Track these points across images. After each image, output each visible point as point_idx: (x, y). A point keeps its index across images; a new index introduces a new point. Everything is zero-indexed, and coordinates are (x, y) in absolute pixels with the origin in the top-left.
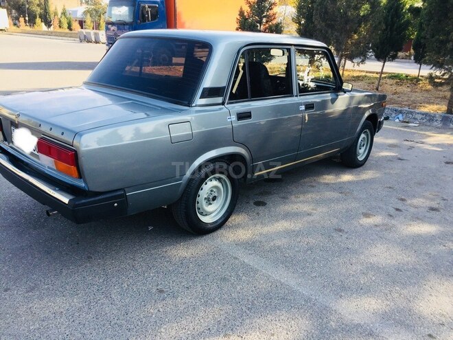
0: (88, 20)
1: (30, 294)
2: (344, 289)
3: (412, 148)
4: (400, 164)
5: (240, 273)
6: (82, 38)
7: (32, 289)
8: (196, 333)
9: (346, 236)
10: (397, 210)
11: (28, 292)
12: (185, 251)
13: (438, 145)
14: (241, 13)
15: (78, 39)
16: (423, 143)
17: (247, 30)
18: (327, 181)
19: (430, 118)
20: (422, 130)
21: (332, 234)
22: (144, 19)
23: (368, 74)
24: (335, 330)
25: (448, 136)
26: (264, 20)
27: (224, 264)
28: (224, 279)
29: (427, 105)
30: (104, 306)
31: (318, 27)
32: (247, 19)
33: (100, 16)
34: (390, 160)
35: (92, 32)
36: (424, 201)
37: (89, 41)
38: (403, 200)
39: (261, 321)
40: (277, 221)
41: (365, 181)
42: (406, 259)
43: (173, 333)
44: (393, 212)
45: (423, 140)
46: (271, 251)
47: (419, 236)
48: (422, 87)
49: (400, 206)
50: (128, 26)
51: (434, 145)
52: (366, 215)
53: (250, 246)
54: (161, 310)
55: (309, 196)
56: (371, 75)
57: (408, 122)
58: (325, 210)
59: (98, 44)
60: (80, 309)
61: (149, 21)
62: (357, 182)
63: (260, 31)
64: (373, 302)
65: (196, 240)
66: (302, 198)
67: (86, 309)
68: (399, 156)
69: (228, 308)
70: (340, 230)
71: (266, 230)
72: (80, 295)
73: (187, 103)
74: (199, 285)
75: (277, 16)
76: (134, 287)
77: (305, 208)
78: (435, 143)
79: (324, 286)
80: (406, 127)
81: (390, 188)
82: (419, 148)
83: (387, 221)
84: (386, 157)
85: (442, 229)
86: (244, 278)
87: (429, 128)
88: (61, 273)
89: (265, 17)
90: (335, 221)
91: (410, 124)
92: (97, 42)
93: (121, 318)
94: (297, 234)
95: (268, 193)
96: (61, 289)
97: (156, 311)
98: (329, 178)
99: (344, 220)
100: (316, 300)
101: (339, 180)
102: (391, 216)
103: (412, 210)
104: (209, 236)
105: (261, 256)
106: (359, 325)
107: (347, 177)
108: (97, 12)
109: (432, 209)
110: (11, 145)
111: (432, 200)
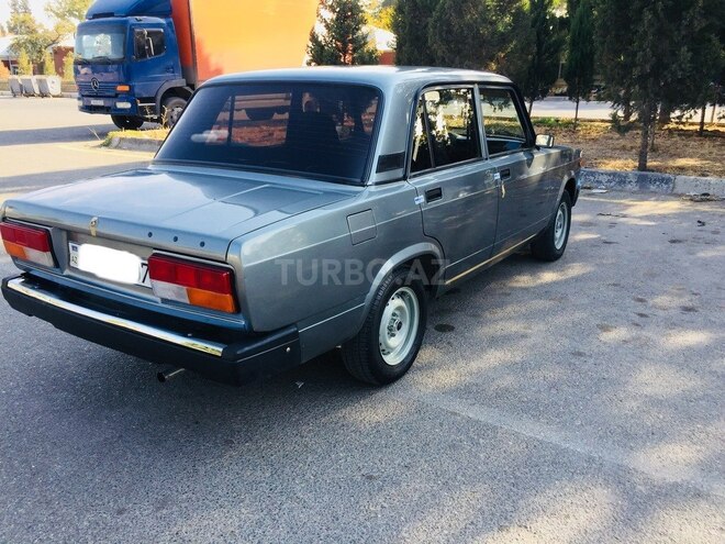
0: (24, 59)
1: (164, 511)
2: (630, 437)
3: (613, 225)
4: (610, 250)
5: (471, 434)
6: (17, 89)
7: (162, 505)
8: (457, 532)
9: (592, 361)
10: (642, 315)
11: (158, 509)
12: (373, 413)
13: (648, 218)
14: (314, 38)
15: (10, 92)
16: (624, 216)
17: (327, 64)
18: (522, 285)
19: (619, 179)
20: (614, 197)
21: (572, 361)
22: (143, 53)
23: (500, 122)
24: (649, 497)
25: (655, 203)
26: (350, 46)
27: (441, 425)
28: (453, 446)
29: (606, 161)
30: (295, 513)
31: (440, 53)
32: (323, 47)
33: (40, 52)
34: (593, 244)
35: (34, 79)
36: (669, 298)
37: (29, 94)
38: (641, 300)
39: (540, 500)
40: (483, 350)
41: (577, 279)
42: (690, 384)
43: (423, 537)
44: (637, 319)
45: (624, 213)
46: (498, 396)
47: (689, 348)
48: (584, 136)
49: (641, 309)
50: (115, 66)
51: (641, 218)
52: (605, 328)
53: (465, 392)
54: (385, 505)
55: (509, 309)
56: (504, 122)
57: (589, 188)
58: (542, 326)
59: (45, 99)
60: (260, 523)
61: (150, 55)
62: (566, 281)
63: (345, 64)
64: (678, 449)
65: (380, 394)
66: (500, 313)
67: (268, 521)
68: (604, 238)
69: (482, 488)
70: (580, 354)
71: (474, 365)
72: (247, 501)
73: (358, 180)
74: (422, 461)
75: (368, 39)
76: (325, 477)
77: (514, 327)
78: (641, 215)
79: (600, 437)
80: (589, 195)
81: (614, 285)
82: (623, 224)
83: (635, 332)
84: (586, 240)
85: (712, 335)
86: (481, 441)
87: (622, 194)
88: (196, 471)
89: (351, 41)
90: (566, 342)
91: (594, 191)
92: (43, 95)
93: (332, 526)
94: (523, 367)
95: (449, 311)
96: (210, 497)
97: (379, 508)
98: (524, 280)
99: (577, 338)
100: (600, 458)
101: (539, 281)
102: (637, 325)
103: (661, 313)
104: (396, 385)
105: (490, 406)
106: (676, 485)
107: (548, 276)
108: (34, 44)
109: (687, 309)
110: (67, 272)
111: (680, 296)
